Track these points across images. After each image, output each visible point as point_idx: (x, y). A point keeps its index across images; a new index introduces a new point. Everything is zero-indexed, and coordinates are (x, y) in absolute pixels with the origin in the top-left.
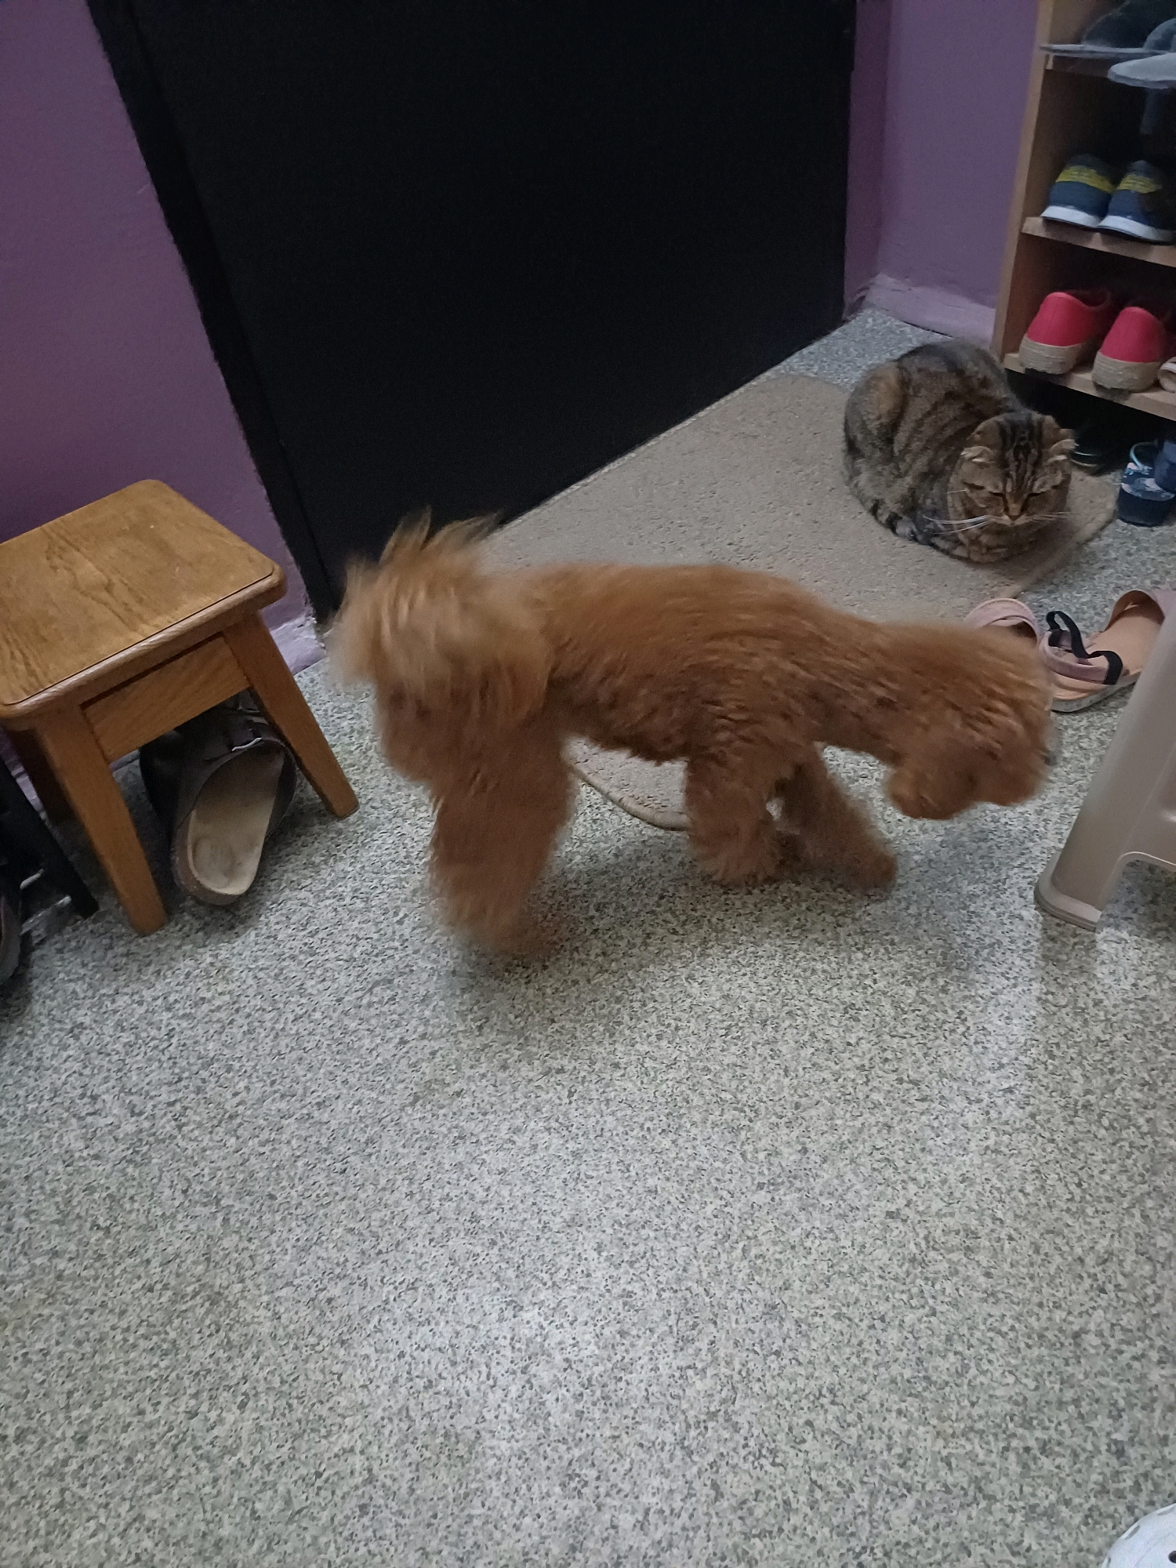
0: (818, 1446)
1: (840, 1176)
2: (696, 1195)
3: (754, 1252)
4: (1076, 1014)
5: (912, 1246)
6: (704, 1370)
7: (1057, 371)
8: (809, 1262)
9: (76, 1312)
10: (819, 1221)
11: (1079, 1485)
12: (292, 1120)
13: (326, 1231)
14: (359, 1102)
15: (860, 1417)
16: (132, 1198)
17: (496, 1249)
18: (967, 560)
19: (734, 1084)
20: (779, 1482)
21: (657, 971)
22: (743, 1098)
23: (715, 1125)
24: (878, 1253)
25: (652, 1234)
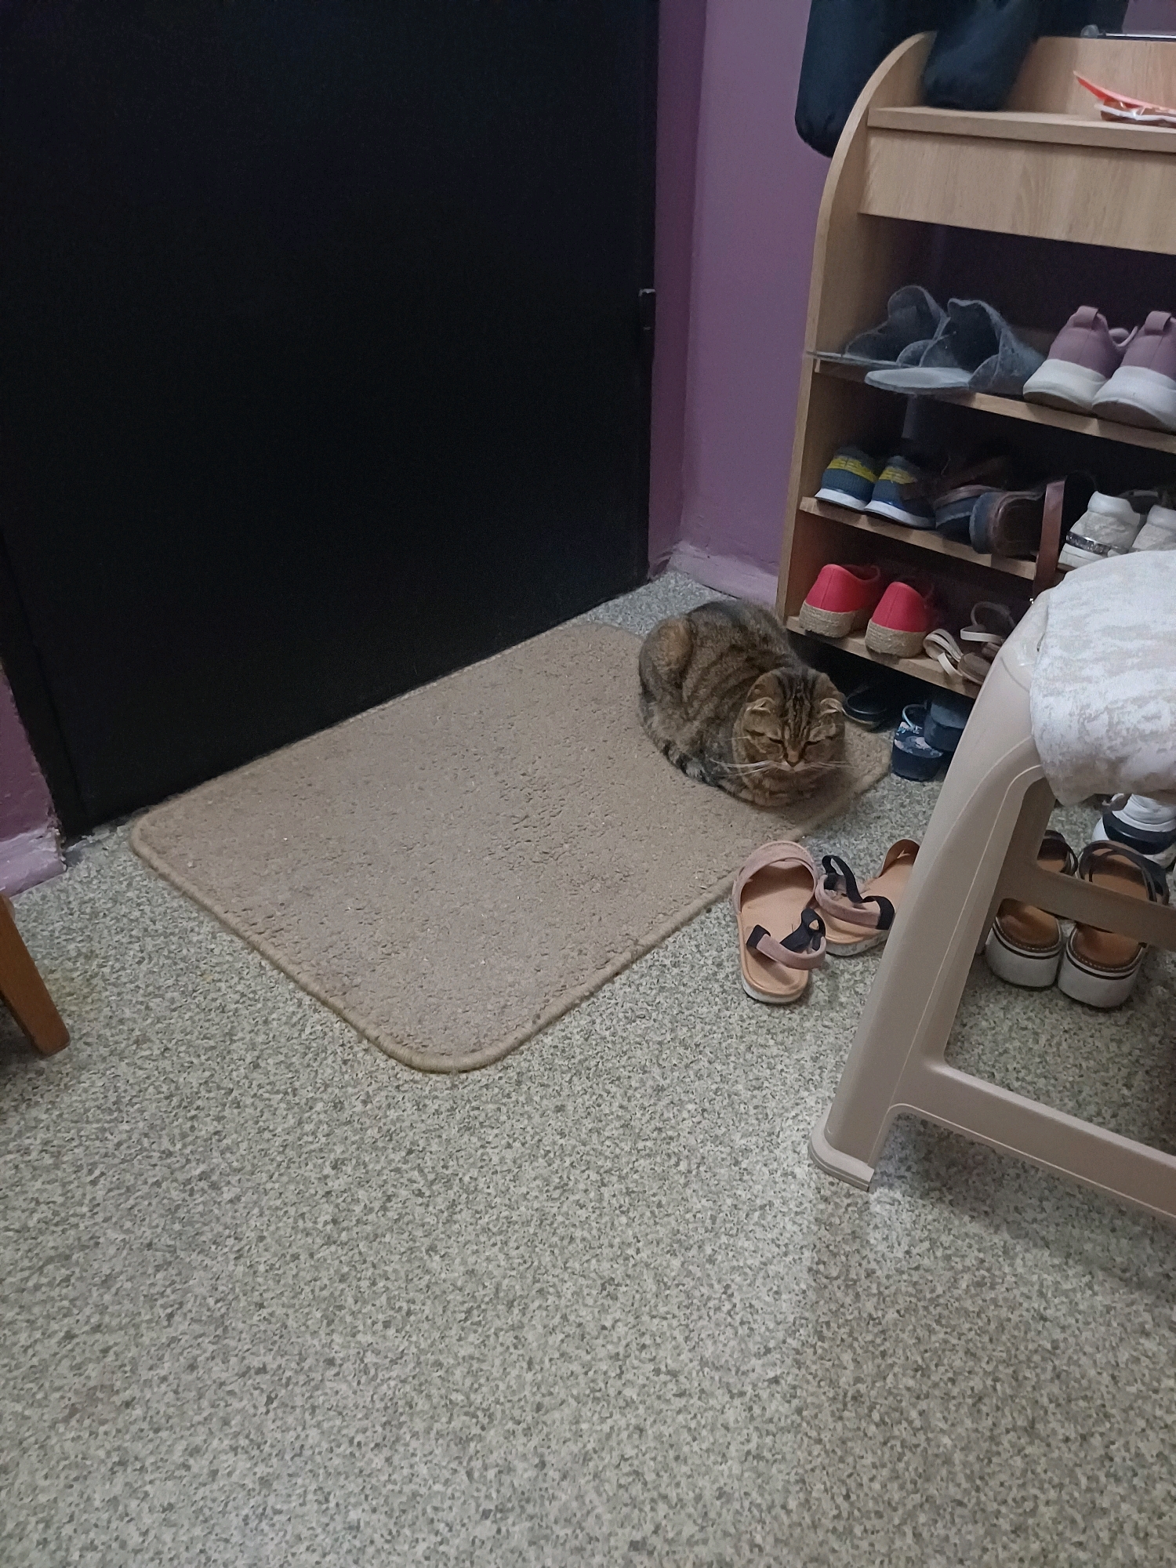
4: (847, 1286)
7: (833, 634)
18: (752, 803)
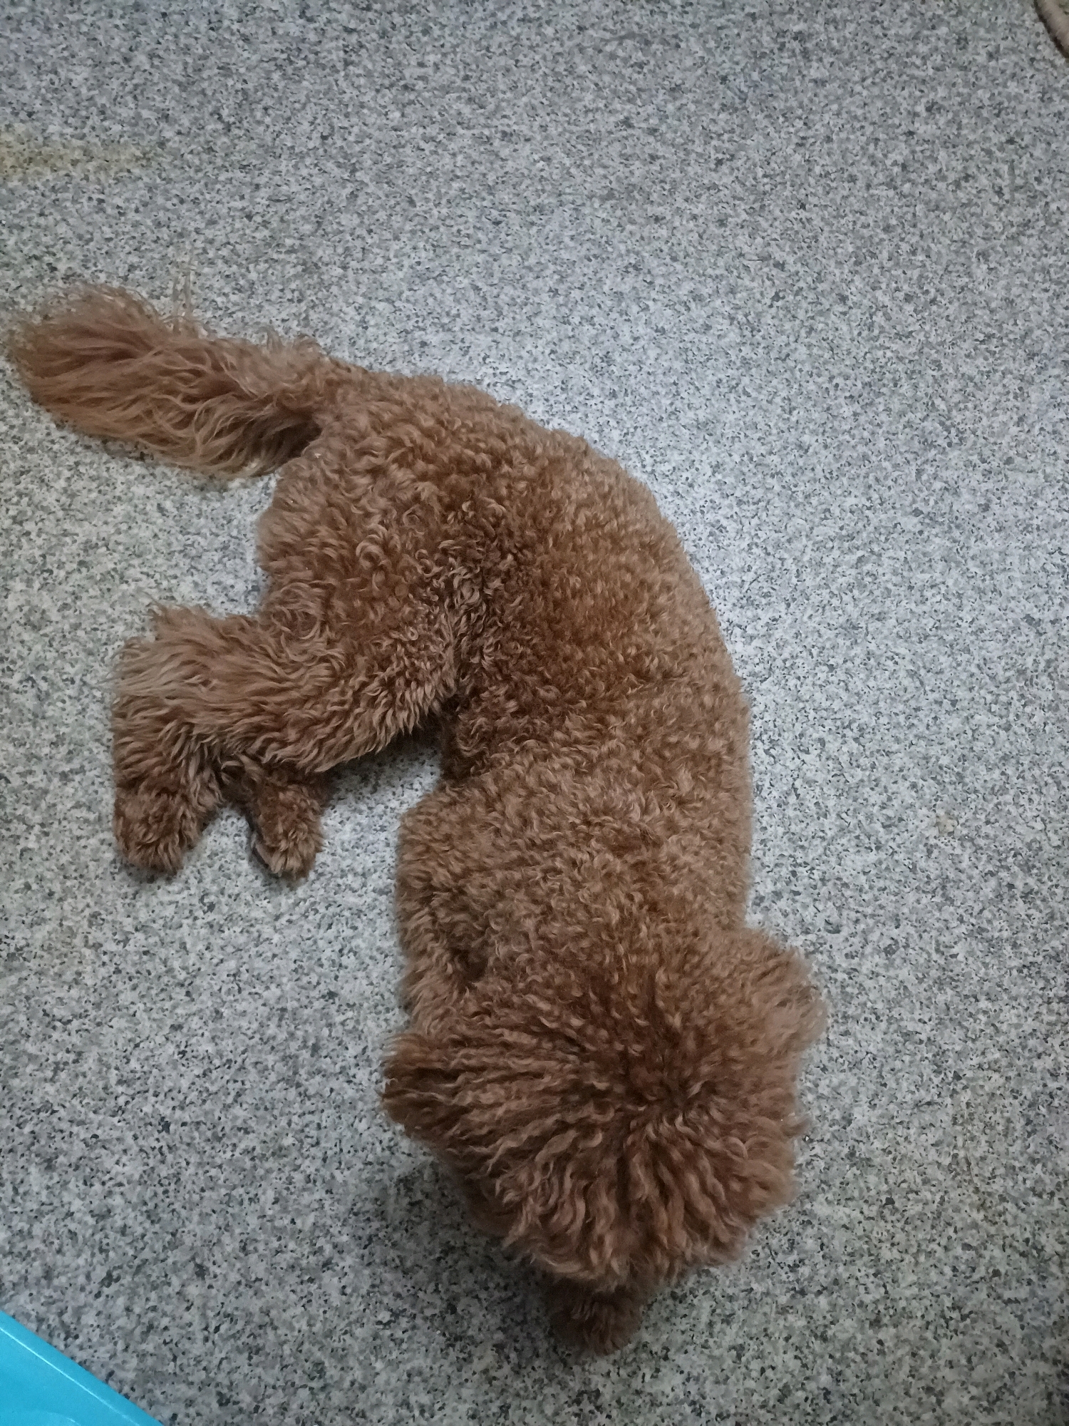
0: (818, 764)
1: (1004, 554)
2: (845, 480)
3: (868, 567)
5: (1030, 661)
6: (752, 638)
8: (919, 610)
9: (167, 191)
10: (953, 579)
11: (1036, 940)
12: (469, 133)
13: (451, 274)
14: (548, 160)
15: (873, 766)
16: (266, 109)
17: (612, 403)
19: (957, 397)
20: (762, 768)
21: (951, 224)
22: (958, 418)
23: (909, 425)
24: (991, 645)
25: (777, 488)
